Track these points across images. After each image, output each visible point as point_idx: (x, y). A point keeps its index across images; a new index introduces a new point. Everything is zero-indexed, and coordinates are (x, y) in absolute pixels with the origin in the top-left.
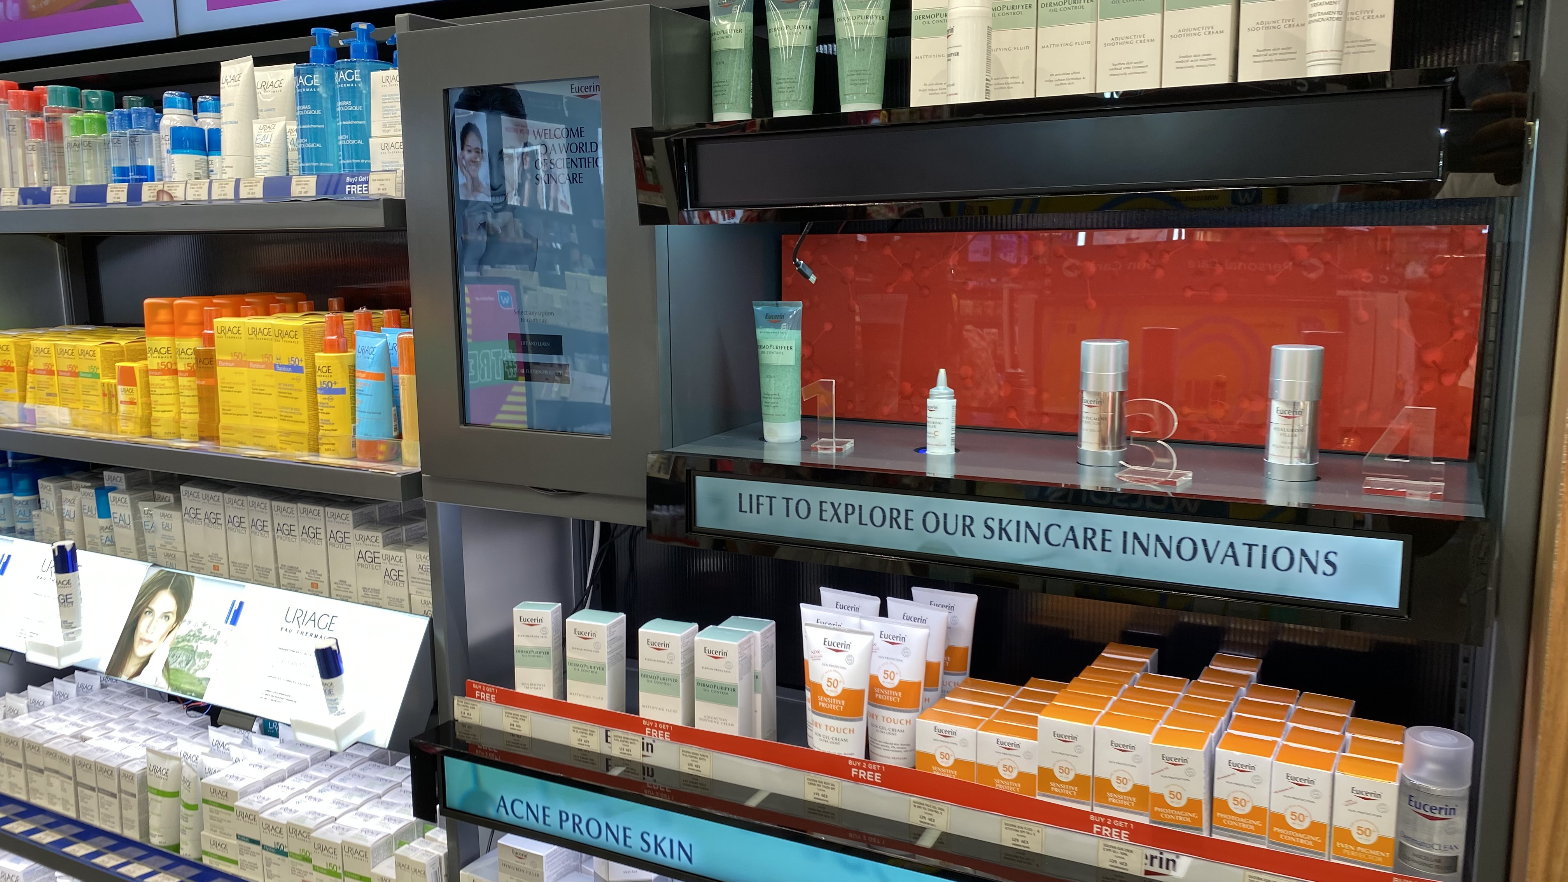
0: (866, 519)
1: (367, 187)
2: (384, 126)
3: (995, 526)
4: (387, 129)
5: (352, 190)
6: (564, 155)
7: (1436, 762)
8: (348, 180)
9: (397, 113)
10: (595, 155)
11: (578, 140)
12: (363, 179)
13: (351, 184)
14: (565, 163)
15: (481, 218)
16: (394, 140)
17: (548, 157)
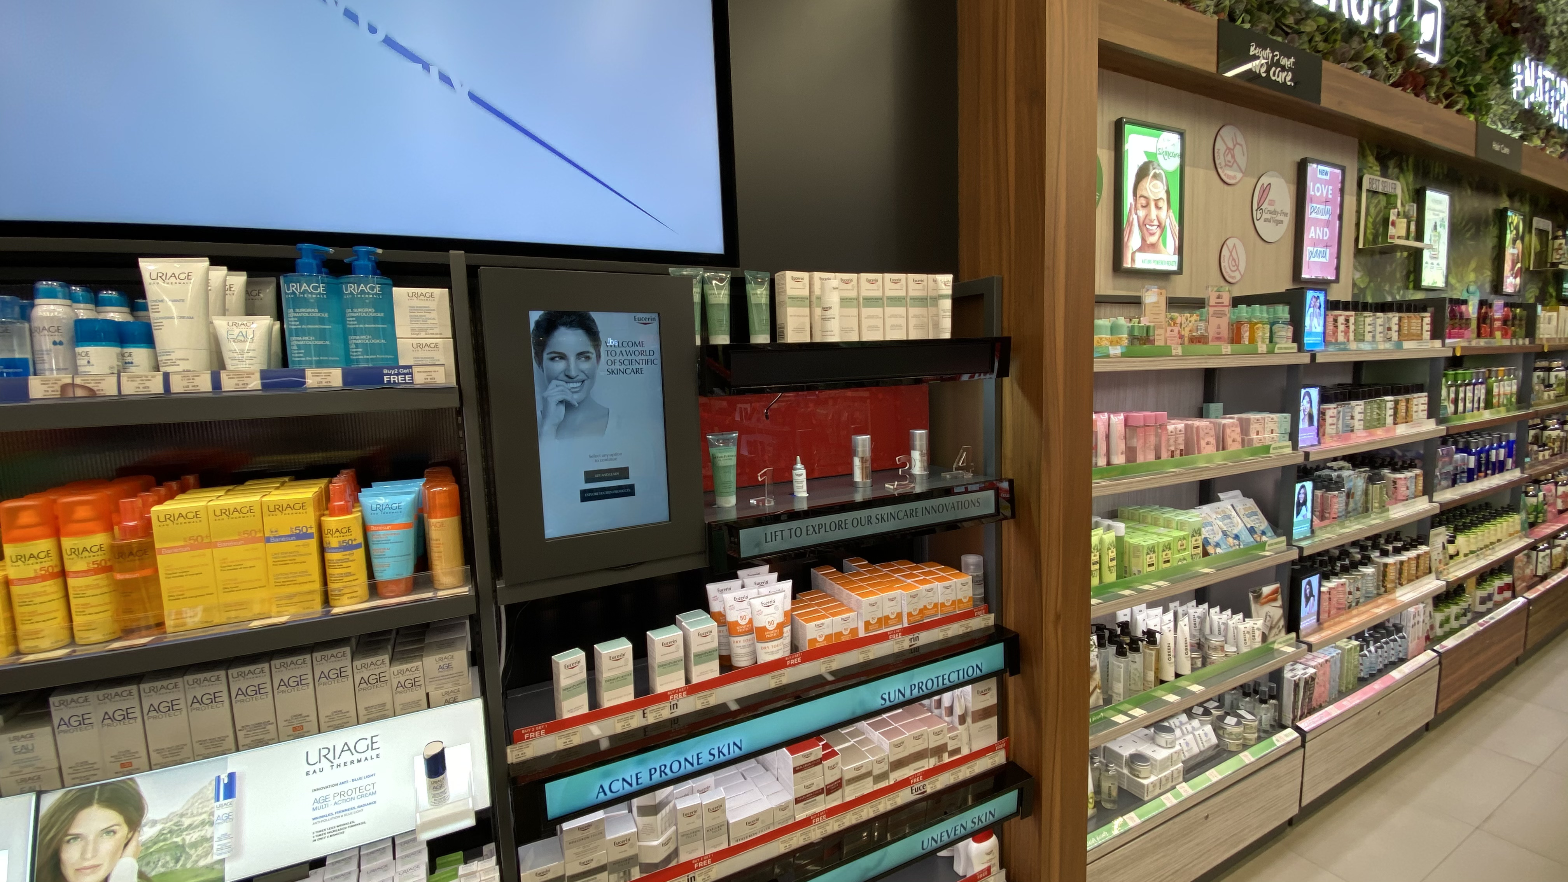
0: (828, 529)
1: (412, 377)
2: (413, 330)
3: (879, 517)
4: (417, 332)
5: (392, 380)
6: (629, 357)
7: (973, 565)
8: (385, 371)
9: (429, 321)
10: (652, 358)
11: (640, 349)
12: (405, 371)
13: (390, 375)
14: (631, 362)
15: (561, 397)
16: (429, 341)
17: (617, 358)
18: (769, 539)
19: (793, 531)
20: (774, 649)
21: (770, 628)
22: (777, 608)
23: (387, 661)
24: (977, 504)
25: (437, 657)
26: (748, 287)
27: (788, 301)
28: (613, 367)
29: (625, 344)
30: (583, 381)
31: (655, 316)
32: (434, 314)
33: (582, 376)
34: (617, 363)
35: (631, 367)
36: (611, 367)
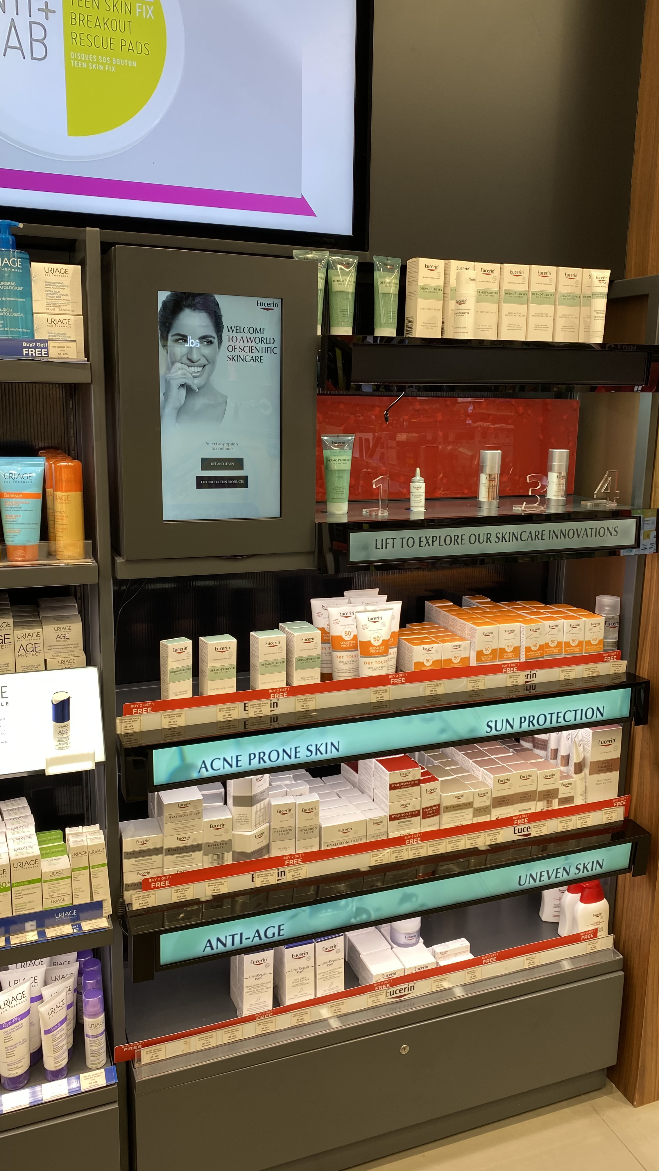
0: (442, 542)
1: (48, 351)
2: (48, 305)
3: (500, 536)
4: (52, 308)
5: (30, 353)
6: (250, 344)
7: (608, 606)
8: (24, 344)
9: (63, 297)
10: (273, 346)
11: (260, 336)
12: (42, 345)
13: (29, 348)
14: (251, 349)
15: (182, 381)
16: (62, 317)
17: (238, 344)
18: (379, 546)
19: (405, 541)
20: (378, 665)
21: (376, 644)
22: (383, 625)
23: (11, 624)
24: (614, 533)
25: (56, 626)
26: (377, 274)
27: (420, 292)
28: (233, 353)
29: (246, 330)
30: (204, 366)
31: (278, 301)
32: (67, 291)
33: (203, 361)
34: (238, 350)
35: (250, 354)
36: (231, 354)
